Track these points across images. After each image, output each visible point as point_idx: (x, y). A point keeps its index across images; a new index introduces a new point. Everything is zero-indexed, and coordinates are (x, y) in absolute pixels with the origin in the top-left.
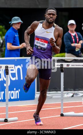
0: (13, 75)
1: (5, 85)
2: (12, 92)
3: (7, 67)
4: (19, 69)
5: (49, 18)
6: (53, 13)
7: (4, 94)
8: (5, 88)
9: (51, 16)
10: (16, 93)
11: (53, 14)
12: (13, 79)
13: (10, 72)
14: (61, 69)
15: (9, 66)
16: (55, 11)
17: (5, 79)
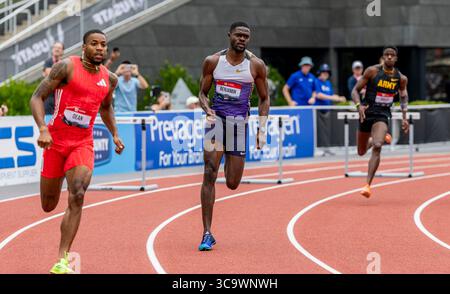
0: (288, 128)
2: (287, 148)
3: (280, 119)
4: (294, 122)
6: (246, 33)
10: (291, 150)
11: (246, 36)
12: (288, 133)
13: (284, 125)
14: (346, 121)
15: (283, 116)
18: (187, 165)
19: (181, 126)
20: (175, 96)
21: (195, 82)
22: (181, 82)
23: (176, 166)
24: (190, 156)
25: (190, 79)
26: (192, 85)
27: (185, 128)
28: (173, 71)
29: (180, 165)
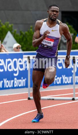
1: (73, 71)
5: (53, 15)
6: (57, 10)
7: (72, 79)
8: (72, 73)
9: (55, 13)
11: (57, 12)
16: (58, 8)
17: (73, 67)
18: (13, 88)
19: (9, 62)
20: (5, 43)
21: (19, 34)
22: (9, 34)
23: (6, 88)
24: (15, 82)
25: (15, 32)
26: (17, 36)
27: (12, 64)
28: (4, 26)
29: (9, 88)
